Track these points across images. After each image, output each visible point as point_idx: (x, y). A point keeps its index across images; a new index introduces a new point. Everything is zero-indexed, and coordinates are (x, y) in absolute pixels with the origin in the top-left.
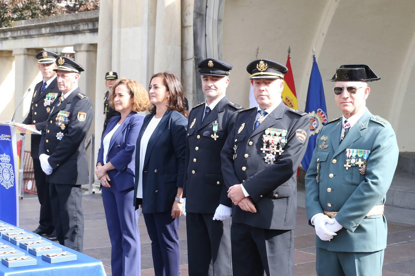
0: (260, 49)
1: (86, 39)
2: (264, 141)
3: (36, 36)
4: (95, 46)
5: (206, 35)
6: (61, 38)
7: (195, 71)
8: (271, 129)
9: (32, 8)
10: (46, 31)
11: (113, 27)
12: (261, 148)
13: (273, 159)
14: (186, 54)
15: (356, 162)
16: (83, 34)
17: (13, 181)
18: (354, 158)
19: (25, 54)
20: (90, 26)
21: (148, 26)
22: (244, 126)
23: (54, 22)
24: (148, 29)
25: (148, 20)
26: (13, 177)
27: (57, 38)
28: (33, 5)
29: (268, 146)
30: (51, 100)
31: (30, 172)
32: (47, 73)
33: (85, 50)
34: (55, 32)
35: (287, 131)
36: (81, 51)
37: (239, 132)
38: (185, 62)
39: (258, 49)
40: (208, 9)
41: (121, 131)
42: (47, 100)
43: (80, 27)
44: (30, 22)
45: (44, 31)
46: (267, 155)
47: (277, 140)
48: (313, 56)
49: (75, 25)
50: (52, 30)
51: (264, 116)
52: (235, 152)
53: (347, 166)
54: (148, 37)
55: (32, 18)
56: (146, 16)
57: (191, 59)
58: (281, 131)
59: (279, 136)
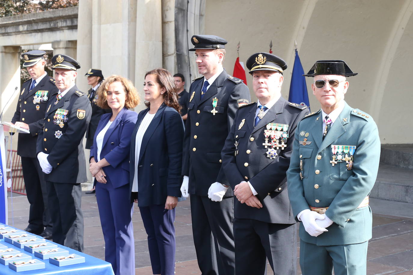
0: (241, 44)
1: (65, 36)
2: (266, 136)
3: (14, 34)
4: (74, 42)
5: (187, 31)
6: (39, 35)
7: (177, 66)
8: (273, 124)
9: (5, 6)
10: (24, 28)
11: (93, 23)
12: (263, 144)
13: (275, 154)
14: (167, 50)
16: (62, 31)
17: (1, 180)
18: (340, 154)
19: (2, 52)
20: (69, 23)
21: (129, 22)
22: (244, 122)
23: (31, 19)
24: (129, 25)
25: (128, 16)
26: (2, 177)
27: (35, 35)
28: (6, 3)
29: (270, 141)
30: (41, 97)
33: (64, 47)
34: (33, 29)
35: (288, 126)
36: (59, 48)
37: (240, 128)
38: (166, 58)
39: (239, 44)
40: (189, 4)
42: (37, 98)
43: (58, 24)
44: (6, 19)
45: (21, 28)
46: (269, 150)
47: (278, 135)
48: (295, 50)
49: (53, 22)
50: (30, 27)
51: (264, 111)
52: (237, 148)
54: (129, 33)
55: (6, 15)
56: (126, 12)
57: (173, 54)
58: (282, 126)
59: (281, 131)
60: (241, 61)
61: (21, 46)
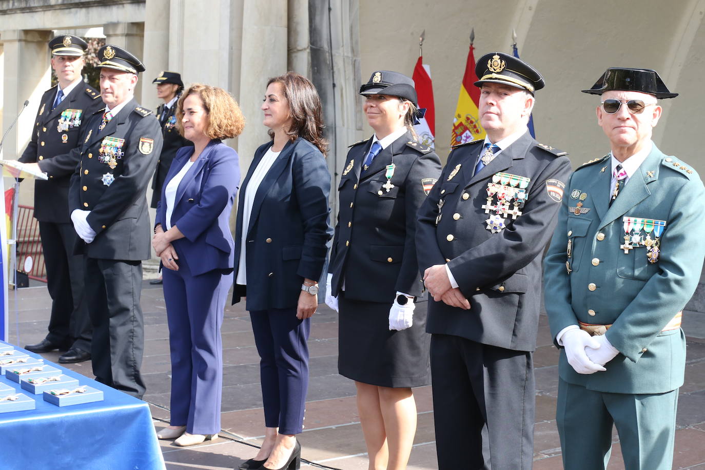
1: (125, 14)
2: (489, 194)
3: (41, 10)
4: (140, 26)
5: (330, 10)
6: (83, 12)
7: (311, 69)
8: (502, 175)
12: (482, 206)
13: (501, 224)
14: (296, 41)
15: (641, 240)
16: (121, 6)
18: (637, 234)
19: (20, 40)
22: (458, 169)
27: (76, 12)
29: (494, 203)
31: (33, 242)
32: (67, 72)
33: (123, 33)
35: (529, 180)
36: (116, 35)
37: (450, 178)
38: (294, 55)
39: (424, 33)
41: (194, 174)
48: (513, 46)
52: (440, 211)
53: (626, 246)
54: (231, 12)
57: (305, 49)
58: (519, 178)
59: (516, 187)
60: (425, 64)
61: (53, 31)
